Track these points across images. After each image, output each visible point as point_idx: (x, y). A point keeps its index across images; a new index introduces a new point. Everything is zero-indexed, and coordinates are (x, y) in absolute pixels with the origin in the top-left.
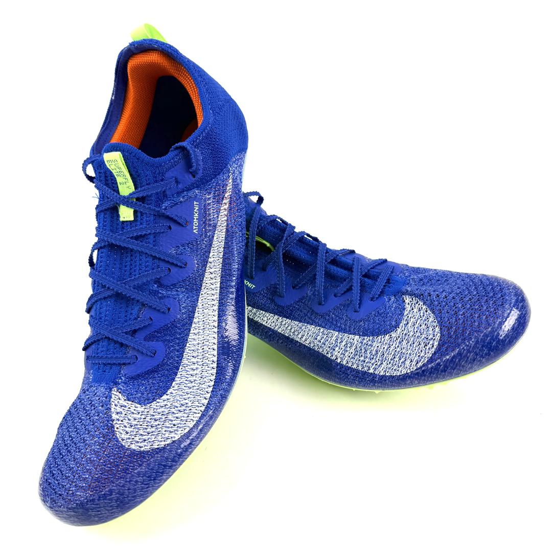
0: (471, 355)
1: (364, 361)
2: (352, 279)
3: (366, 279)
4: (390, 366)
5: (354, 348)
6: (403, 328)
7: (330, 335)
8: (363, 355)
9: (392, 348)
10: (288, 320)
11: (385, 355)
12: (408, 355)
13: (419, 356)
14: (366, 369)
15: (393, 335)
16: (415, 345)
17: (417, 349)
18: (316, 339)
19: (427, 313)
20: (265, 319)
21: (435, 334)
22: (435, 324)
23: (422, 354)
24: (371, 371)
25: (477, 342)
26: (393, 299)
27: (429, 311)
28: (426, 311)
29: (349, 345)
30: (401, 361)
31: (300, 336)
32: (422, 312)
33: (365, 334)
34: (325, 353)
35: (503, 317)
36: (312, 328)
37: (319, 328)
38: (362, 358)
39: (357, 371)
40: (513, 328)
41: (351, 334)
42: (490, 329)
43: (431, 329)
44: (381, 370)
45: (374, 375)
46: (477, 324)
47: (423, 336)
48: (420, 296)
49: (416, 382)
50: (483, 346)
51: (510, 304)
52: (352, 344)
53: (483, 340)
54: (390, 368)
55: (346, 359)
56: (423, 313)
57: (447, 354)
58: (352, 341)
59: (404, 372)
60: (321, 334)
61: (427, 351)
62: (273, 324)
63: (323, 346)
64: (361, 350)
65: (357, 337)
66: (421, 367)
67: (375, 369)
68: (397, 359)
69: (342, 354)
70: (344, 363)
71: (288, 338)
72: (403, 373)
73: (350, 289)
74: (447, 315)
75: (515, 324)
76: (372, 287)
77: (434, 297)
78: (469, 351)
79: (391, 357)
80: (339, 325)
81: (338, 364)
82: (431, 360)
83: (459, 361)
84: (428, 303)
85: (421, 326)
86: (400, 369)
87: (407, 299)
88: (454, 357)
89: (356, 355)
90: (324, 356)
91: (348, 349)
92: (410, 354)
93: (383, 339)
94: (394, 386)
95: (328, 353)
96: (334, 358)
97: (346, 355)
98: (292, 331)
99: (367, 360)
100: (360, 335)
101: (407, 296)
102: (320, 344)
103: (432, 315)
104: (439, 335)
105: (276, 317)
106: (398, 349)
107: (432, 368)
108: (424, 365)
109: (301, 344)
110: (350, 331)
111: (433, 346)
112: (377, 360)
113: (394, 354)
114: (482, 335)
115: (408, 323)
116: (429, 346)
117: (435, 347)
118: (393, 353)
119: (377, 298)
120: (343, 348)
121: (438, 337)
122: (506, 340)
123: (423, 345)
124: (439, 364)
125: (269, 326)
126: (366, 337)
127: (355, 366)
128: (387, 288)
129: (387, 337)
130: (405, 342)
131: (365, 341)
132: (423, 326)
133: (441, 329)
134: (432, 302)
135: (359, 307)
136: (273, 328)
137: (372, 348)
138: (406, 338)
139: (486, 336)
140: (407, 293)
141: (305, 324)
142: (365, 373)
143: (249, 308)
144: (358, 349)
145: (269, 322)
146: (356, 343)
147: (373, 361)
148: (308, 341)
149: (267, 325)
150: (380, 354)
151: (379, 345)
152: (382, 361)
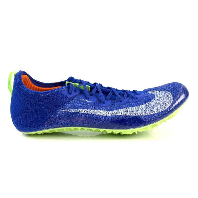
1: (151, 111)
5: (144, 109)
6: (157, 97)
8: (149, 109)
9: (158, 103)
11: (157, 106)
12: (165, 102)
14: (154, 113)
17: (167, 99)
18: (128, 111)
22: (166, 92)
23: (170, 99)
24: (156, 112)
27: (160, 91)
30: (164, 105)
31: (120, 113)
36: (123, 109)
37: (126, 108)
38: (150, 110)
41: (140, 105)
44: (159, 110)
47: (165, 95)
54: (162, 109)
55: (144, 113)
58: (142, 107)
63: (132, 112)
65: (143, 105)
67: (157, 111)
68: (162, 105)
69: (141, 112)
70: (144, 115)
72: (168, 107)
74: (167, 89)
79: (159, 106)
81: (142, 116)
84: (158, 90)
86: (166, 106)
89: (146, 110)
91: (142, 110)
95: (135, 114)
96: (139, 115)
97: (143, 112)
98: (116, 113)
99: (152, 110)
100: (143, 104)
102: (131, 112)
103: (162, 91)
104: (170, 93)
105: (105, 111)
106: (160, 103)
116: (170, 97)
117: (172, 96)
119: (140, 94)
120: (140, 110)
123: (167, 97)
127: (149, 114)
129: (154, 100)
130: (161, 100)
132: (163, 94)
137: (152, 105)
138: (160, 99)
140: (148, 91)
141: (119, 110)
142: (154, 114)
143: (93, 110)
144: (146, 108)
145: (103, 113)
146: (144, 107)
147: (155, 109)
148: (125, 114)
149: (103, 115)
150: (155, 106)
151: (153, 103)
152: (157, 108)
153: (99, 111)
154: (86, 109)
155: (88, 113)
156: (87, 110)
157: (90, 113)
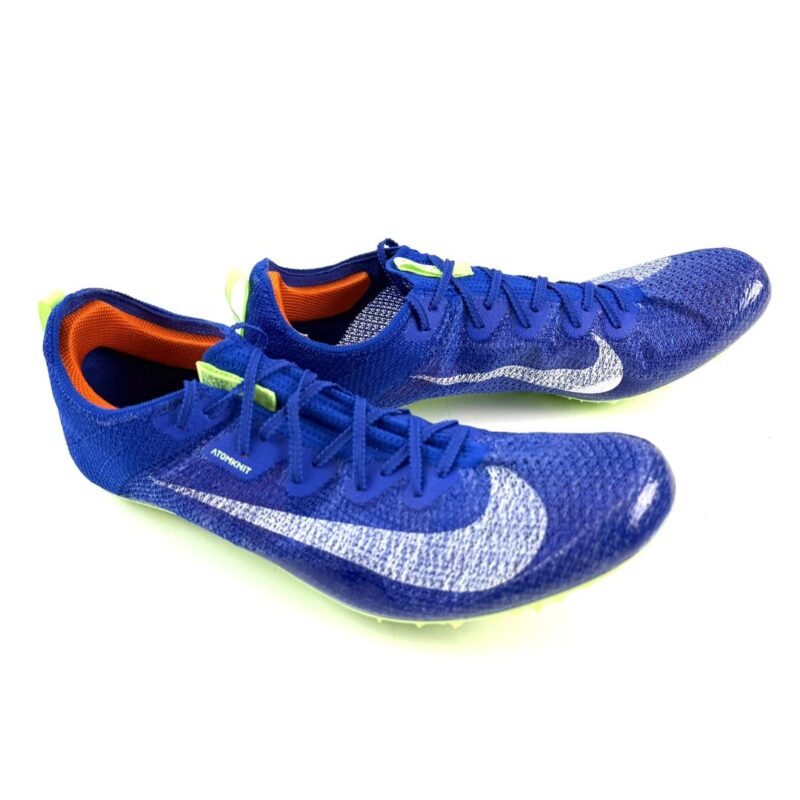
0: (596, 546)
1: (434, 573)
2: (407, 448)
3: (429, 447)
4: (474, 575)
5: (417, 553)
6: (491, 515)
7: (378, 536)
8: (432, 563)
9: (476, 547)
10: (309, 519)
11: (466, 559)
12: (501, 556)
13: (518, 555)
14: (437, 585)
15: (477, 526)
16: (510, 539)
17: (514, 544)
18: (357, 545)
19: (525, 489)
20: (272, 520)
21: (539, 519)
22: (538, 504)
23: (523, 551)
24: (446, 588)
25: (603, 525)
26: (472, 473)
27: (527, 487)
28: (523, 487)
29: (409, 550)
30: (491, 566)
31: (330, 543)
32: (517, 488)
33: (433, 529)
34: (370, 567)
35: (638, 485)
36: (350, 529)
37: (360, 527)
38: (430, 569)
39: (424, 591)
40: (654, 502)
41: (411, 531)
42: (620, 504)
43: (532, 512)
44: (461, 584)
45: (450, 594)
46: (599, 498)
47: (523, 524)
48: (512, 465)
49: (517, 597)
50: (613, 531)
51: (645, 467)
52: (413, 548)
53: (612, 522)
54: (474, 580)
55: (405, 572)
56: (520, 490)
57: (560, 547)
58: (413, 542)
59: (497, 582)
60: (363, 536)
61: (529, 546)
62: (286, 528)
63: (368, 555)
64: (428, 555)
65: (421, 536)
66: (522, 573)
67: (452, 584)
68: (484, 564)
69: (398, 565)
70: (403, 579)
71: (310, 549)
72: (495, 585)
73: (406, 463)
74: (554, 488)
75: (656, 495)
76: (438, 459)
77: (533, 464)
78: (593, 540)
79: (474, 562)
80: (391, 519)
81: (392, 583)
82: (536, 560)
83: (580, 556)
84: (525, 473)
85: (517, 509)
86: (491, 579)
87: (493, 472)
88: (571, 551)
89: (420, 564)
90: (369, 572)
91: (408, 556)
92: (504, 554)
93: (461, 535)
94: (483, 608)
95: (376, 567)
96: (386, 573)
97: (405, 566)
98: (318, 535)
99: (439, 570)
100: (425, 532)
101: (493, 468)
102: (363, 553)
103: (532, 491)
104: (545, 519)
105: (290, 516)
106: (486, 549)
107: (539, 571)
108: (527, 569)
109: (332, 557)
110: (409, 526)
111: (538, 537)
112: (454, 568)
113: (480, 558)
114: (610, 513)
115: (497, 507)
116: (533, 537)
117: (541, 538)
118: (478, 556)
119: (448, 473)
120: (401, 555)
121: (544, 523)
122: (645, 520)
123: (522, 537)
124: (549, 565)
125: (279, 532)
126: (434, 535)
127: (419, 584)
128: (461, 459)
129: (468, 530)
130: (494, 537)
131: (433, 541)
132: (522, 510)
133: (548, 510)
134: (530, 472)
135: (422, 489)
136: (285, 535)
137: (446, 550)
138: (497, 530)
139: (616, 514)
140: (491, 463)
141: (338, 523)
142: (436, 592)
143: (245, 505)
144: (424, 555)
145: (278, 525)
146: (419, 544)
147: (448, 571)
148: (343, 551)
149: (274, 530)
150: (457, 559)
151: (456, 544)
152: (462, 569)
153: (266, 510)
154: (223, 496)
155: (227, 510)
156: (225, 499)
157: (233, 513)
